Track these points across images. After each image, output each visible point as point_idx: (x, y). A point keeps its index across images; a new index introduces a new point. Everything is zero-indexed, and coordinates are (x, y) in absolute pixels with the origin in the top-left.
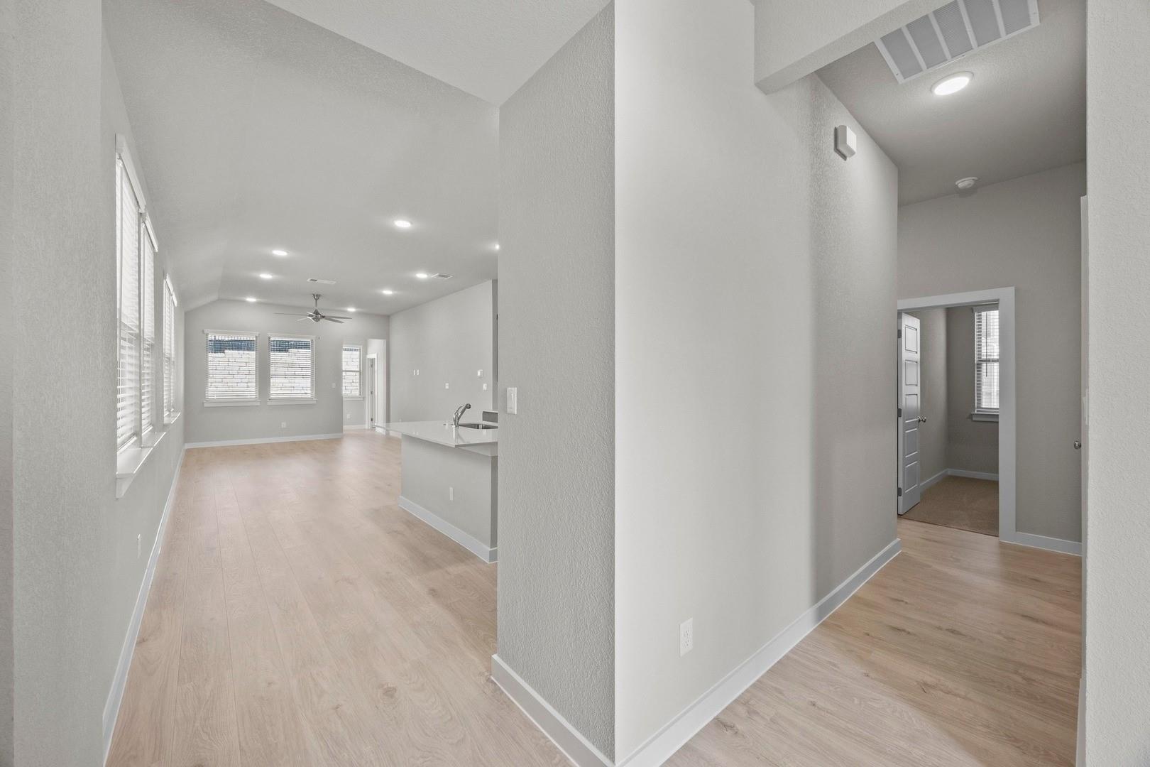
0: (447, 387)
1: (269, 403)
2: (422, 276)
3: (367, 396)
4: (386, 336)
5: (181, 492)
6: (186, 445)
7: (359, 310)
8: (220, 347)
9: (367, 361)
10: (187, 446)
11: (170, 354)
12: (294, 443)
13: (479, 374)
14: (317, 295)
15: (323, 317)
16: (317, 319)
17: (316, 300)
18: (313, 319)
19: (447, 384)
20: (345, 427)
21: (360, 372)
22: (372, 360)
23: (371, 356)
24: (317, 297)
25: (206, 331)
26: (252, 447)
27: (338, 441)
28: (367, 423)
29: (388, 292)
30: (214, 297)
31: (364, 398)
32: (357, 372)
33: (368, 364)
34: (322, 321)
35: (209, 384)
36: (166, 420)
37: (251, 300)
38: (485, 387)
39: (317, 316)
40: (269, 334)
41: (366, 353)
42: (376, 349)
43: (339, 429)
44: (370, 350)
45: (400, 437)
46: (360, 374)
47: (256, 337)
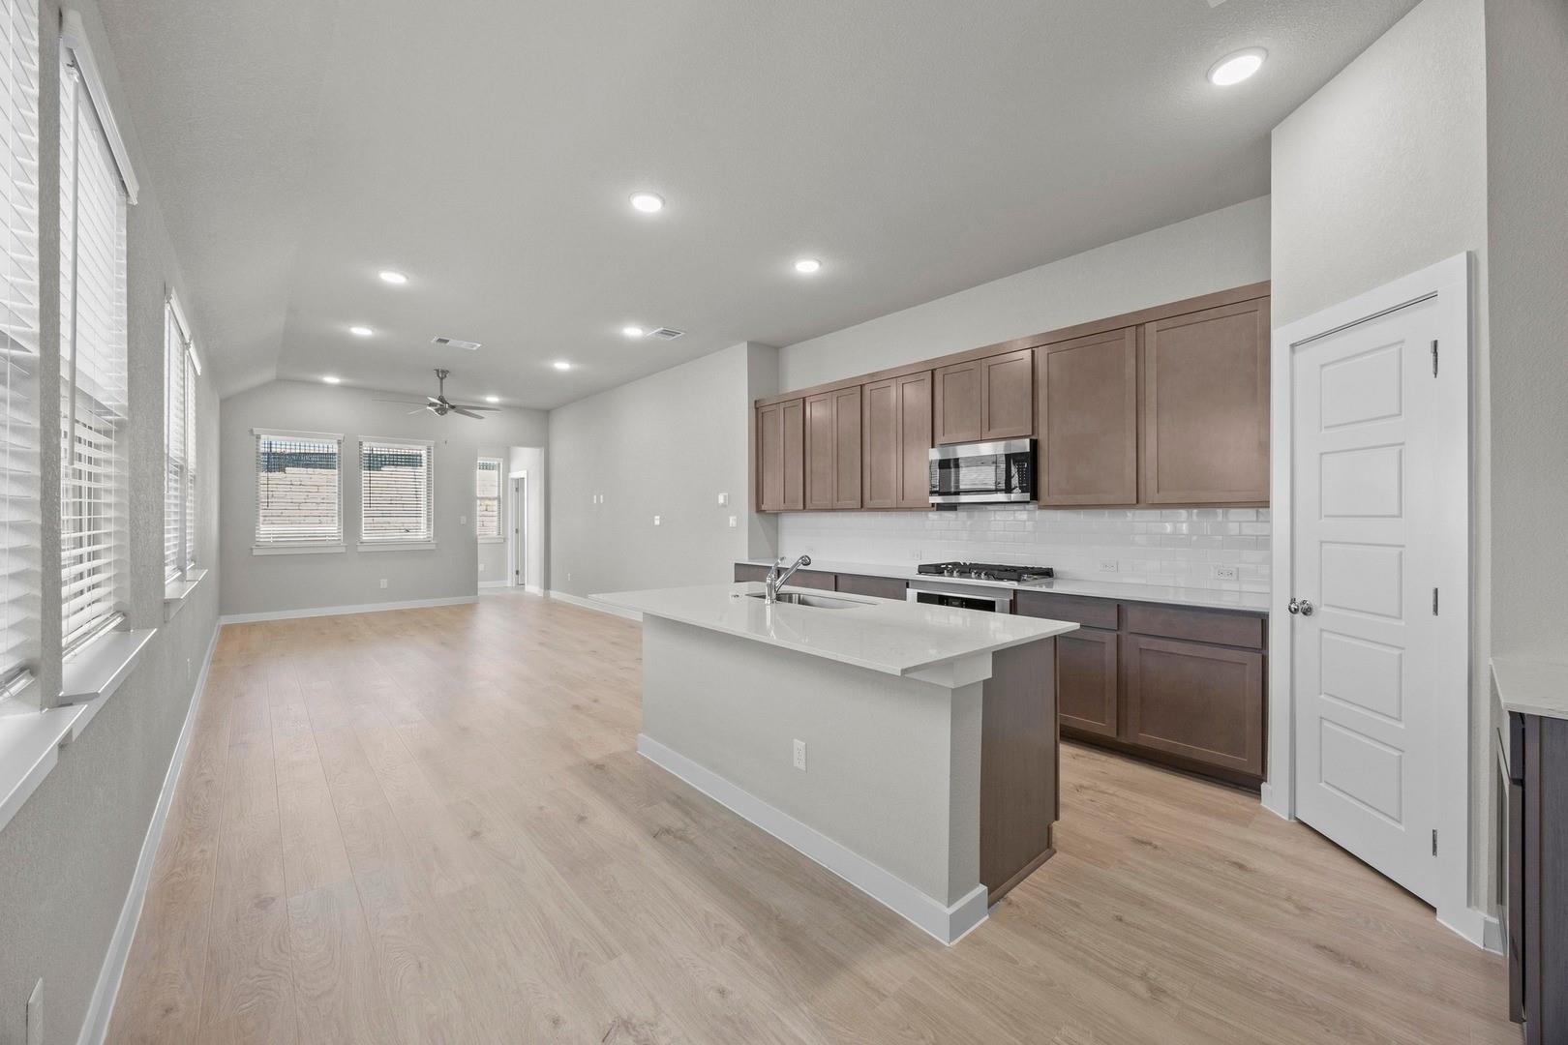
0: (657, 523)
1: (361, 549)
2: (633, 332)
3: (509, 537)
4: (544, 443)
5: (208, 724)
6: (222, 617)
7: (505, 400)
8: (277, 462)
9: (509, 481)
10: (225, 620)
11: (185, 460)
12: (401, 613)
13: (721, 500)
14: (443, 372)
15: (453, 407)
16: (442, 411)
17: (442, 379)
18: (437, 410)
19: (657, 517)
20: (481, 584)
21: (498, 499)
22: (519, 482)
23: (515, 474)
24: (442, 374)
25: (256, 431)
26: (334, 620)
27: (471, 607)
28: (509, 577)
29: (562, 366)
30: (269, 374)
31: (504, 539)
32: (494, 499)
33: (511, 487)
34: (451, 413)
35: (261, 518)
36: (171, 590)
37: (332, 380)
38: (732, 521)
39: (444, 407)
40: (361, 438)
41: (508, 470)
42: (525, 463)
43: (472, 588)
44: (514, 465)
45: (639, 618)
46: (499, 501)
47: (339, 443)
